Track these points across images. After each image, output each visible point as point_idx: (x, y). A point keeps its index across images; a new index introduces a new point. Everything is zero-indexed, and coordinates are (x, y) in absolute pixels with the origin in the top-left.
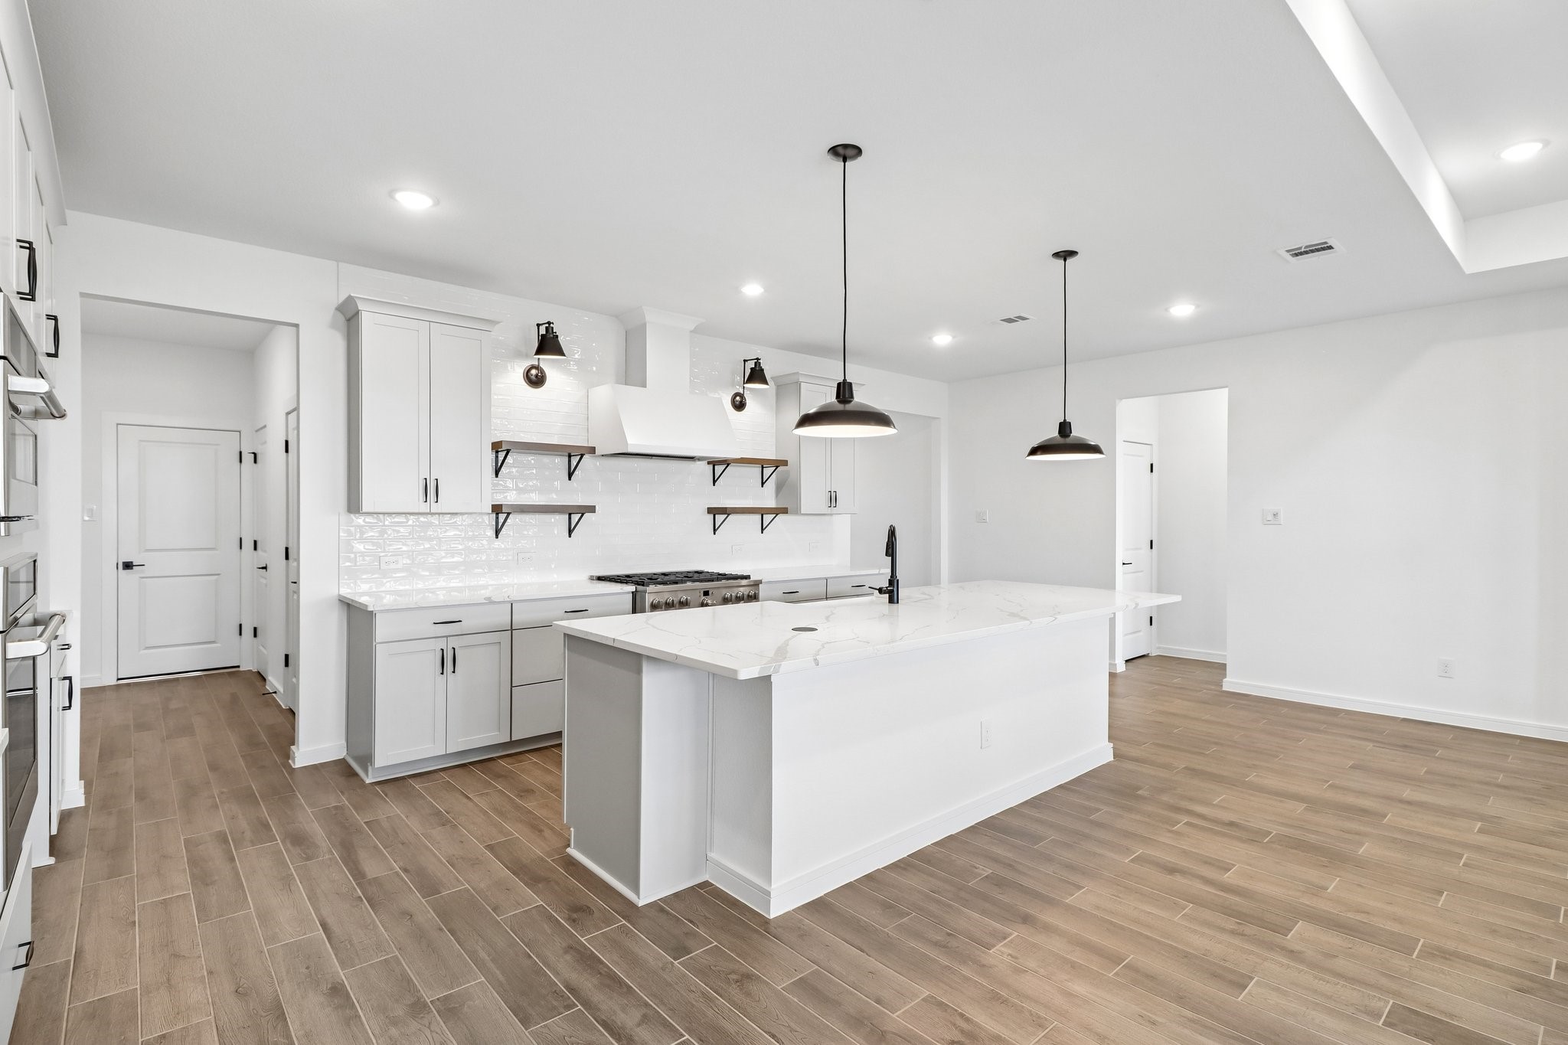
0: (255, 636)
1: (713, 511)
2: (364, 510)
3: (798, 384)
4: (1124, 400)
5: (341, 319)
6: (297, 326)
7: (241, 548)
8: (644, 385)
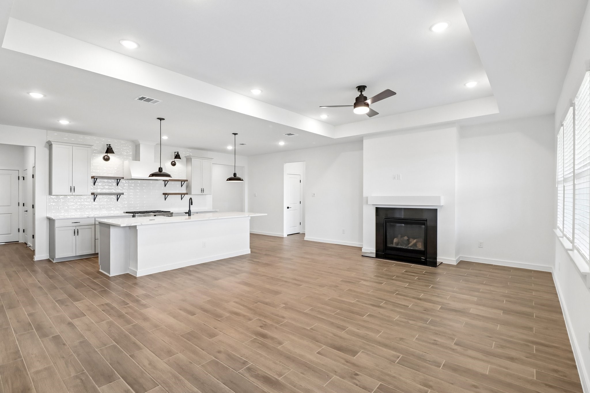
0: (24, 232)
1: (165, 194)
2: (53, 194)
3: (191, 159)
4: (287, 163)
5: (48, 145)
6: (35, 147)
7: (19, 206)
8: (139, 161)
